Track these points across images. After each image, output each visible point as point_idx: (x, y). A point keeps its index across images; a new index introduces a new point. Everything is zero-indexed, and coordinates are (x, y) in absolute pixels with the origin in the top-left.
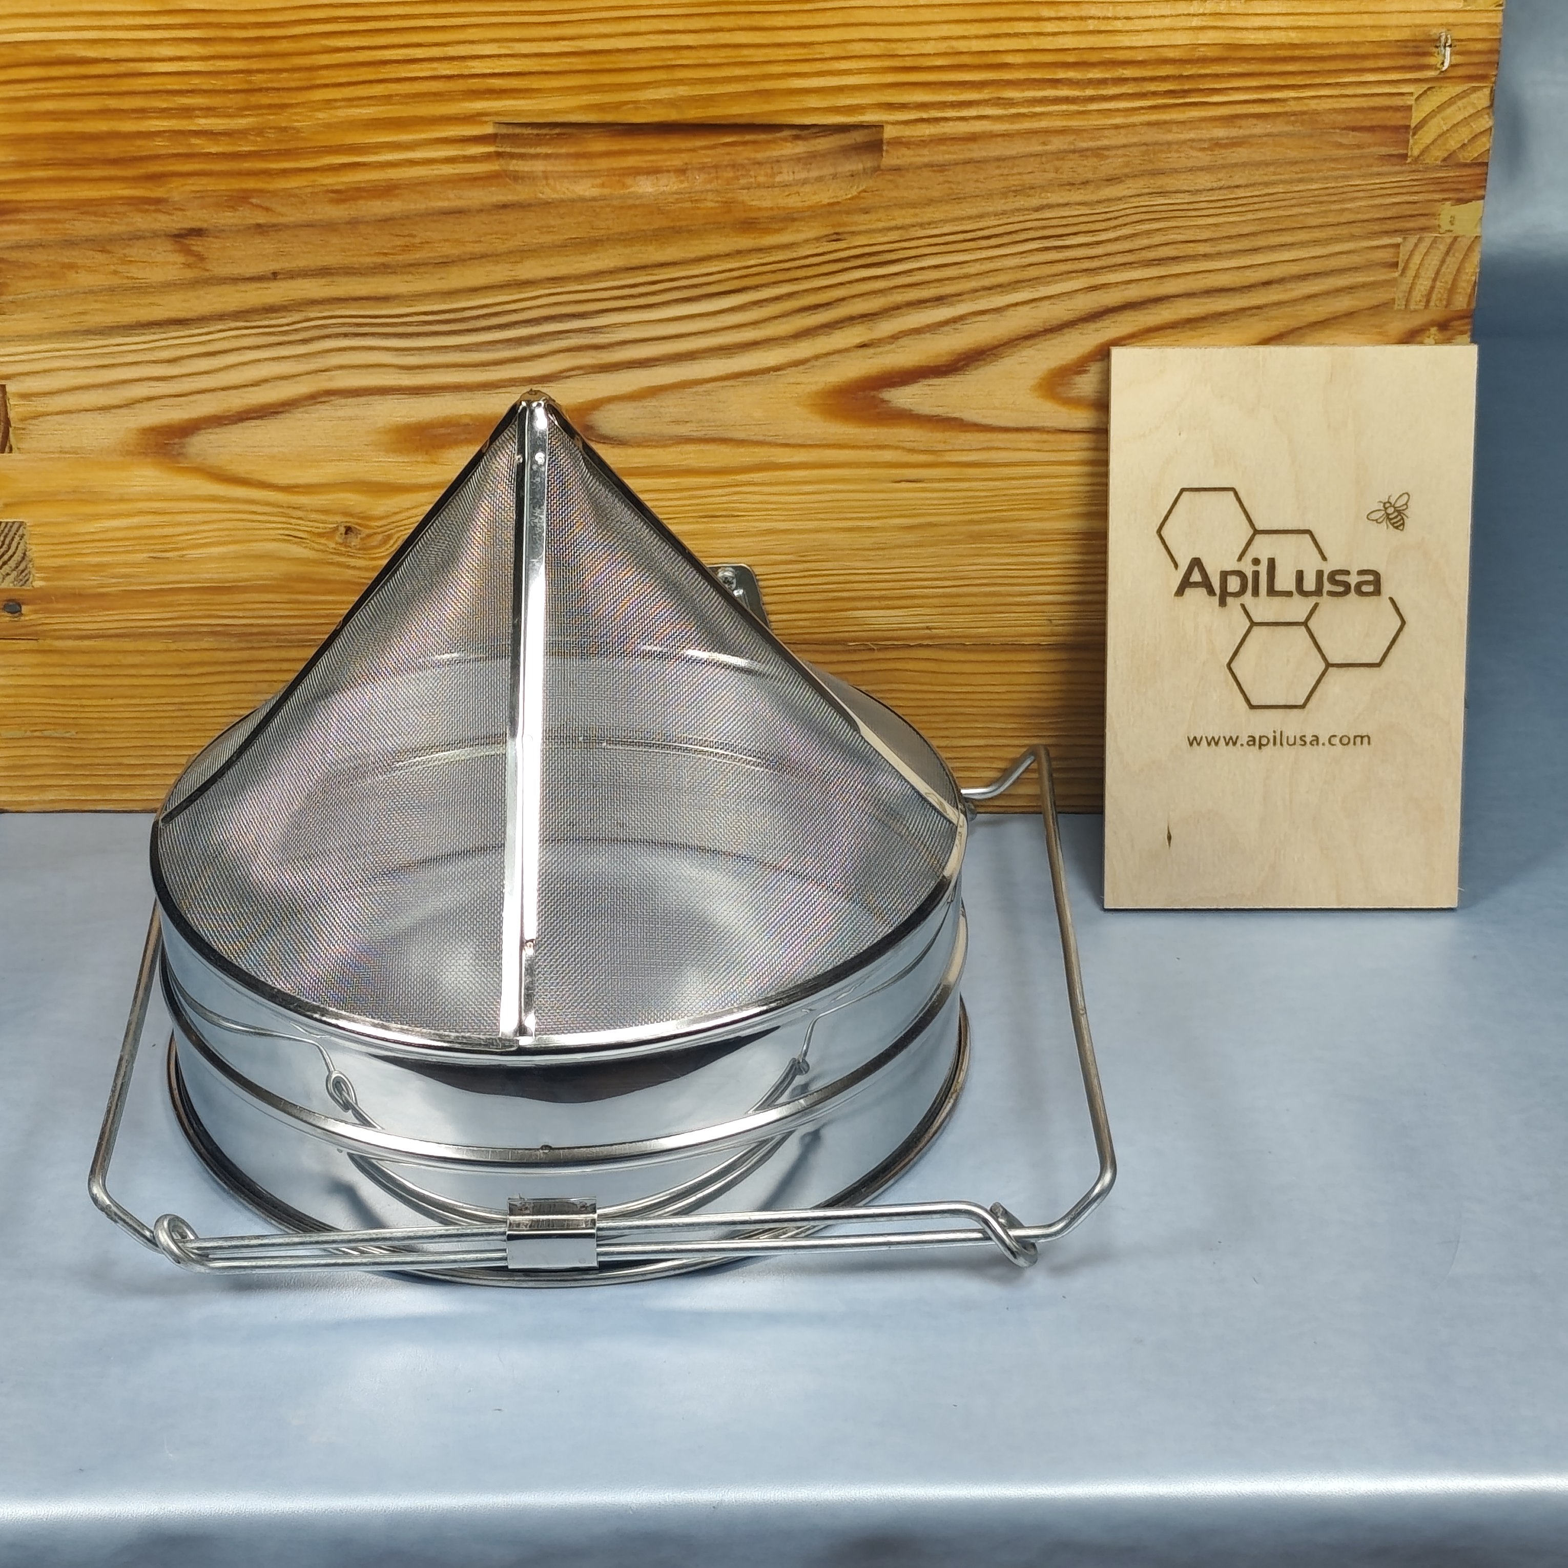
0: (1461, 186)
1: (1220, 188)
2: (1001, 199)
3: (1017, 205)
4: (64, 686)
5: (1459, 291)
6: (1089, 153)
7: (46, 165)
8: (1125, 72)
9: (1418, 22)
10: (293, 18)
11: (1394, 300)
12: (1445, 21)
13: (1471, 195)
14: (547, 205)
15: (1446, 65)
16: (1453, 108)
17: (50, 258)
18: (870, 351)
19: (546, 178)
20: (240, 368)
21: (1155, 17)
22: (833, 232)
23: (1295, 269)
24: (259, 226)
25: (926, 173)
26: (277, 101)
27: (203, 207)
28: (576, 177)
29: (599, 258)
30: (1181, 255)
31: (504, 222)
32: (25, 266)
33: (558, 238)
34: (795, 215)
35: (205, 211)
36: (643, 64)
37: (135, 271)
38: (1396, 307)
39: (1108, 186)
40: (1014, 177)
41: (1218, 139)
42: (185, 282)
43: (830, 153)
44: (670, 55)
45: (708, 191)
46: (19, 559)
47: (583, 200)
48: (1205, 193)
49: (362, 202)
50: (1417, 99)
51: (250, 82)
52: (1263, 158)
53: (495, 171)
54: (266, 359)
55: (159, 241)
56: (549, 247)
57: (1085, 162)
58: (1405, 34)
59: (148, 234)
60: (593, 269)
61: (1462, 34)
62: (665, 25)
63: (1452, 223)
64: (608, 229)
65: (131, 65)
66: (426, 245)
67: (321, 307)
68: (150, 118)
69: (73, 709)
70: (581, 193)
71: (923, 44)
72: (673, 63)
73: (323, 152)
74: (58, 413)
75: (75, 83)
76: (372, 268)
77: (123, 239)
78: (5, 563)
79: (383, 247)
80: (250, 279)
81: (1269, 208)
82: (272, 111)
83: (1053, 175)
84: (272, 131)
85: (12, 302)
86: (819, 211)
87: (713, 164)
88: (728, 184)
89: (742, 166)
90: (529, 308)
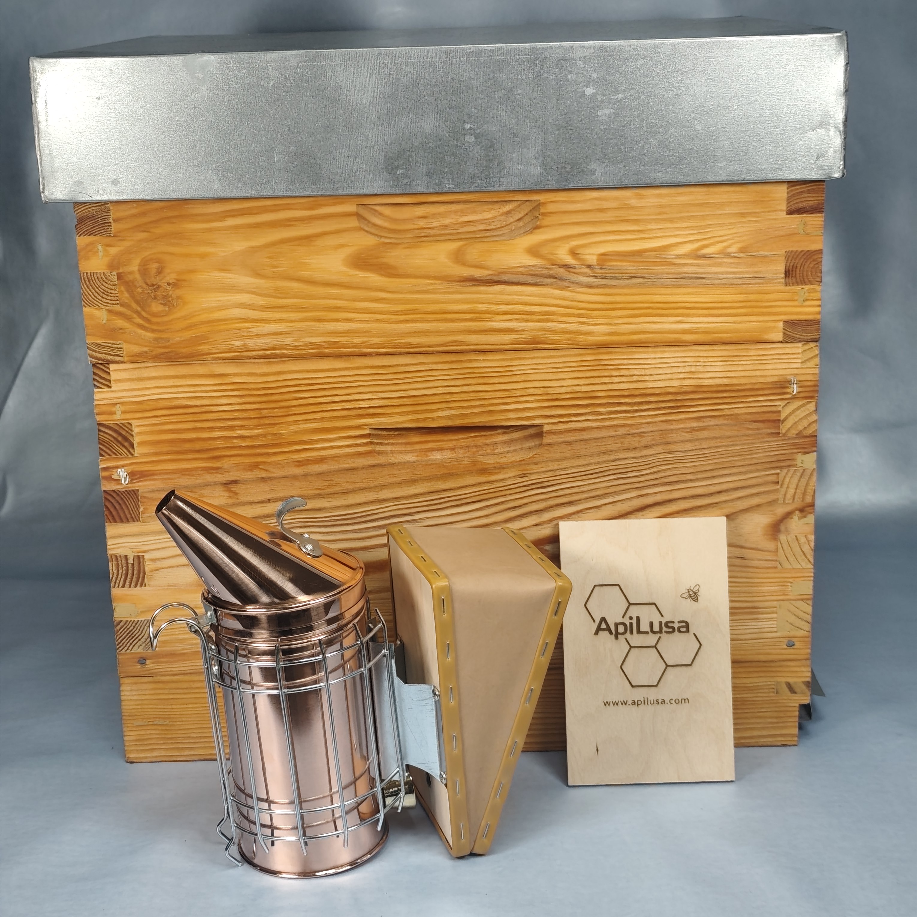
0: (805, 446)
1: (696, 449)
2: (597, 456)
3: (604, 459)
4: (164, 699)
5: (808, 494)
6: (636, 435)
7: (168, 453)
8: (651, 398)
9: (781, 373)
10: (281, 385)
11: (778, 499)
12: (792, 373)
13: (810, 450)
14: (393, 464)
15: (795, 392)
16: (799, 411)
18: (540, 527)
19: (392, 453)
21: (663, 374)
22: (521, 473)
23: (731, 485)
24: (263, 478)
25: (563, 446)
26: (273, 422)
28: (405, 453)
29: (416, 488)
30: (679, 480)
31: (373, 473)
32: (156, 499)
33: (398, 480)
34: (504, 466)
35: (238, 472)
36: (436, 401)
38: (779, 502)
39: (645, 450)
40: (602, 447)
41: (694, 427)
43: (519, 439)
44: (448, 396)
45: (465, 457)
46: (147, 637)
47: (409, 462)
48: (689, 452)
49: (309, 466)
50: (783, 407)
51: (261, 414)
52: (714, 435)
55: (217, 486)
56: (393, 484)
57: (634, 439)
58: (775, 379)
59: (212, 484)
60: (413, 493)
61: (802, 378)
62: (446, 383)
63: (802, 463)
64: (420, 475)
65: (208, 408)
66: (338, 485)
68: (215, 431)
69: (169, 710)
70: (408, 459)
71: (561, 389)
72: (450, 400)
73: (293, 444)
74: (167, 568)
75: (182, 417)
76: (313, 496)
77: (201, 486)
78: (140, 640)
79: (318, 486)
80: (258, 503)
81: (718, 458)
82: (271, 426)
83: (620, 445)
84: (270, 435)
85: (149, 516)
86: (515, 464)
87: (467, 445)
88: (474, 454)
89: (480, 446)
90: (384, 512)
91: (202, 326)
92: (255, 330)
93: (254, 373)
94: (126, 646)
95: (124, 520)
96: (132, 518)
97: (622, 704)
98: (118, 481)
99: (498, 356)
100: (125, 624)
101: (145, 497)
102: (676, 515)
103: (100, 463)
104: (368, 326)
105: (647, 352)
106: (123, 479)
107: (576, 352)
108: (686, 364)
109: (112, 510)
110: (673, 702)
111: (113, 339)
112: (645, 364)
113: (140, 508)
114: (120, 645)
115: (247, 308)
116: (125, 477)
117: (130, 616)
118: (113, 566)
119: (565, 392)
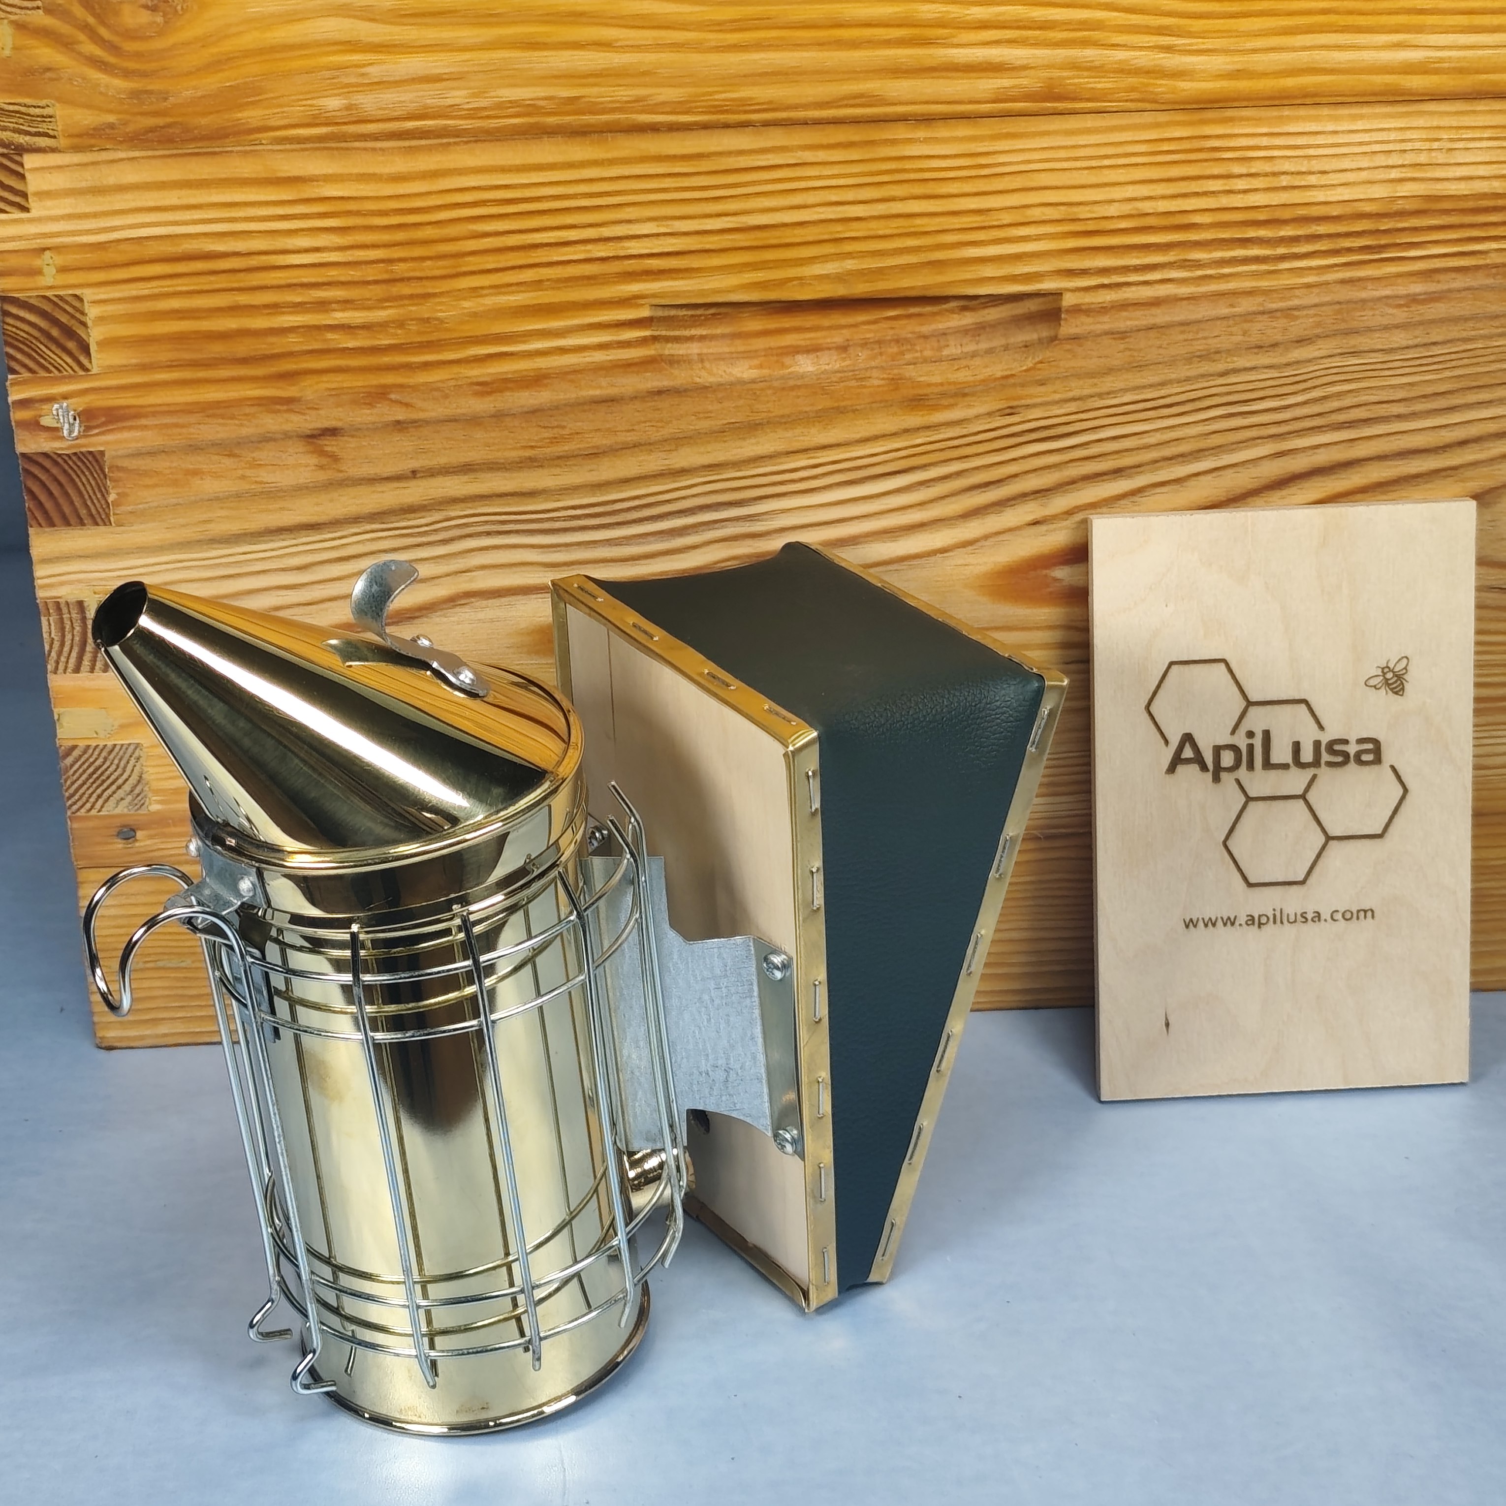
1: (1416, 346)
2: (1185, 365)
3: (1202, 371)
6: (1279, 314)
7: (171, 366)
8: (1318, 228)
10: (439, 203)
14: (704, 389)
17: (174, 465)
18: (1043, 528)
19: (702, 361)
21: (1352, 170)
22: (1006, 406)
24: (398, 422)
25: (1106, 341)
26: (420, 291)
27: (338, 405)
28: (732, 358)
29: (758, 443)
30: (1372, 416)
31: (658, 409)
32: (146, 473)
33: (717, 424)
34: (966, 391)
35: (340, 409)
36: (811, 239)
37: (265, 475)
39: (1297, 348)
40: (1199, 342)
41: (1415, 295)
42: (317, 485)
43: (1000, 324)
44: (839, 227)
45: (872, 368)
46: (135, 782)
47: (742, 382)
48: (1400, 352)
49: (508, 394)
51: (392, 271)
52: (1462, 313)
53: (650, 356)
55: (291, 442)
56: (706, 434)
57: (1274, 324)
59: (279, 436)
60: (752, 454)
62: (834, 197)
64: (769, 412)
65: (264, 258)
66: (576, 436)
67: (463, 505)
68: (283, 313)
70: (739, 375)
71: (1106, 207)
72: (842, 236)
73: (469, 342)
75: (203, 279)
76: (518, 463)
77: (252, 442)
78: (119, 787)
79: (530, 440)
80: (388, 479)
81: (1467, 365)
82: (416, 302)
83: (1240, 338)
84: (414, 322)
85: (131, 512)
86: (992, 385)
87: (877, 339)
88: (893, 361)
89: (907, 340)
90: (684, 498)
91: (246, 61)
92: (375, 72)
93: (374, 175)
94: (87, 801)
95: (72, 520)
96: (92, 516)
97: (1225, 924)
98: (54, 431)
99: (963, 130)
100: (85, 752)
101: (119, 469)
102: (1359, 496)
103: (9, 388)
104: (650, 58)
105: (1317, 119)
107: (1148, 118)
108: (1408, 146)
109: (43, 497)
110: (1338, 916)
111: (29, 96)
112: (1309, 147)
113: (108, 492)
114: (73, 800)
115: (355, 17)
116: (71, 421)
117: (95, 735)
118: (50, 624)
119: (1115, 215)
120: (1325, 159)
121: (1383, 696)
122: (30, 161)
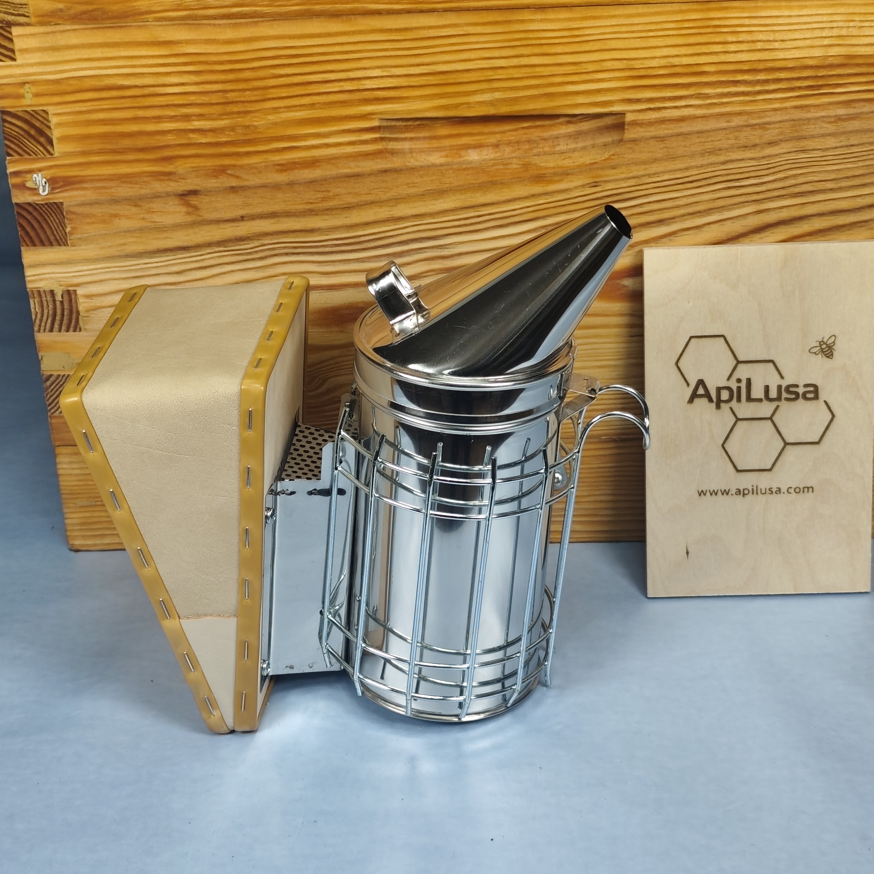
1: (841, 147)
2: (701, 157)
3: (710, 161)
6: (757, 127)
7: (100, 152)
8: (780, 75)
10: (253, 57)
14: (412, 169)
17: (104, 211)
19: (411, 152)
20: (222, 276)
21: (800, 39)
22: (592, 181)
24: (232, 187)
25: (653, 142)
26: (243, 109)
27: (197, 177)
28: (430, 151)
29: (445, 202)
30: (815, 189)
31: (385, 181)
32: (88, 216)
33: (420, 190)
34: (569, 171)
35: (199, 179)
36: (473, 79)
37: (157, 218)
39: (768, 147)
40: (709, 144)
41: (840, 115)
42: (187, 224)
43: (590, 132)
44: (490, 73)
45: (513, 158)
47: (434, 165)
48: (832, 150)
49: (296, 171)
51: (226, 98)
52: (869, 127)
53: (380, 149)
54: (237, 270)
55: (170, 198)
56: (413, 196)
57: (754, 133)
59: (164, 195)
60: (442, 208)
62: (487, 54)
64: (451, 183)
65: (152, 89)
66: (337, 197)
67: (272, 237)
68: (164, 122)
70: (433, 161)
71: (651, 61)
72: (492, 78)
73: (272, 140)
75: (116, 101)
76: (303, 212)
77: (148, 198)
79: (310, 199)
80: (228, 221)
81: (872, 159)
82: (241, 116)
83: (734, 141)
84: (240, 128)
85: (80, 239)
86: (584, 169)
87: (516, 140)
88: (526, 153)
89: (534, 141)
90: (401, 234)
93: (215, 40)
95: (46, 242)
96: (57, 240)
98: (34, 190)
99: (564, 14)
100: (57, 379)
101: (72, 213)
102: (807, 238)
103: (7, 165)
105: (779, 8)
106: (41, 188)
107: (676, 7)
108: (835, 25)
109: (29, 229)
112: (774, 25)
113: (66, 227)
114: (51, 406)
116: (44, 184)
117: (63, 369)
118: (35, 304)
119: (657, 66)
120: (784, 33)
121: (820, 359)
122: (15, 31)
